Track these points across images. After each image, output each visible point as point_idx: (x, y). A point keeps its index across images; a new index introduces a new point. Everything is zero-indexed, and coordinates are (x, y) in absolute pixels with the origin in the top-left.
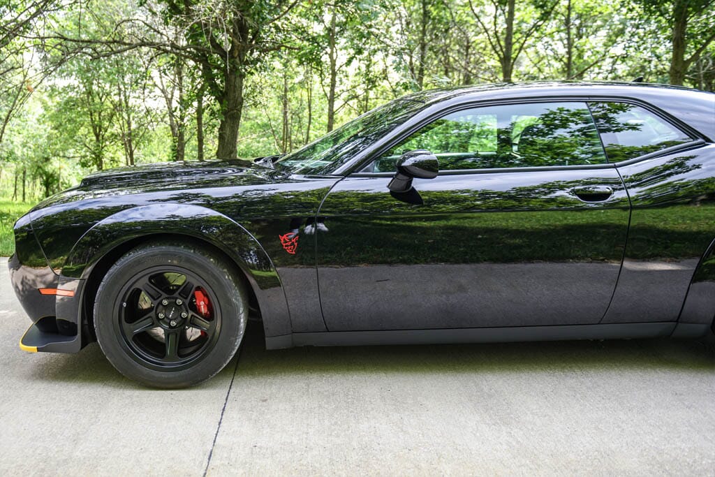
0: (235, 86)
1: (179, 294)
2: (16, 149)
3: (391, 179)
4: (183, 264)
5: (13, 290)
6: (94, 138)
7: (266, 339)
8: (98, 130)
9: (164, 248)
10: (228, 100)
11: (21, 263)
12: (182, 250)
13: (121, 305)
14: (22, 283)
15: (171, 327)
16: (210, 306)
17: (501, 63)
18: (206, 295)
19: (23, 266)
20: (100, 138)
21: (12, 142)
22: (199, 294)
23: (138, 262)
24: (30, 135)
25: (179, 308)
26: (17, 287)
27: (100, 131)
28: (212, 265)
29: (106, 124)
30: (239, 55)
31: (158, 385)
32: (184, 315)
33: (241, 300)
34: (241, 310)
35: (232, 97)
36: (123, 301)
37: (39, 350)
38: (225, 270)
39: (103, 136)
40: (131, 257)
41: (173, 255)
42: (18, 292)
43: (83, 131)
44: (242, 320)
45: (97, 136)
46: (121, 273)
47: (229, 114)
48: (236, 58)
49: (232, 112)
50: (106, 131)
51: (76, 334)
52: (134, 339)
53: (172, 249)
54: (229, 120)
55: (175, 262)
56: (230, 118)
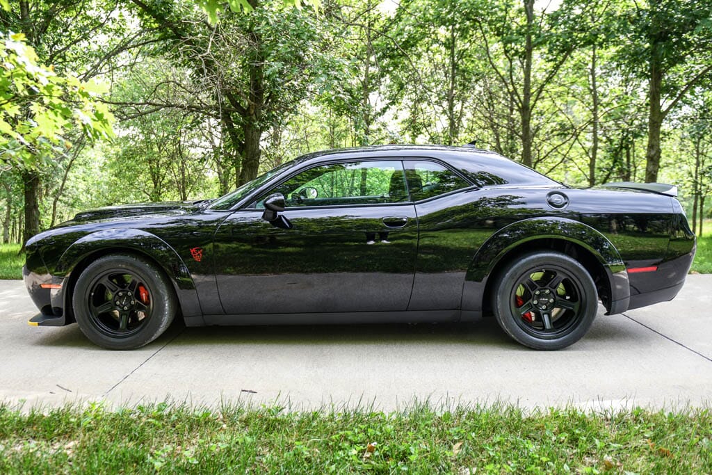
0: (252, 139)
1: (129, 288)
2: (81, 195)
3: (263, 213)
4: (128, 267)
5: (26, 289)
6: (153, 185)
7: (185, 318)
8: (156, 177)
9: (116, 257)
10: (247, 152)
11: (31, 271)
12: (128, 258)
13: (90, 295)
14: (32, 286)
15: (124, 310)
16: (148, 297)
17: (520, 112)
18: (146, 289)
19: (32, 273)
20: (158, 184)
21: (77, 189)
22: (142, 289)
23: (101, 266)
24: (95, 182)
25: (129, 299)
26: (29, 289)
27: (157, 179)
28: (147, 268)
29: (163, 171)
30: (255, 113)
31: (112, 347)
32: (133, 302)
33: (166, 291)
34: (166, 298)
35: (250, 148)
36: (91, 292)
37: (39, 324)
38: (156, 272)
39: (161, 182)
40: (97, 262)
41: (122, 262)
42: (30, 292)
43: (142, 177)
44: (167, 305)
45: (155, 184)
46: (89, 273)
47: (248, 163)
48: (252, 115)
49: (250, 162)
50: (163, 179)
51: (61, 315)
52: (98, 316)
53: (122, 258)
54: (248, 169)
55: (124, 266)
56: (248, 167)
